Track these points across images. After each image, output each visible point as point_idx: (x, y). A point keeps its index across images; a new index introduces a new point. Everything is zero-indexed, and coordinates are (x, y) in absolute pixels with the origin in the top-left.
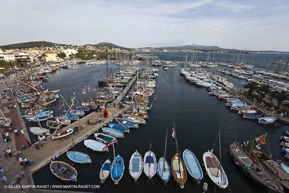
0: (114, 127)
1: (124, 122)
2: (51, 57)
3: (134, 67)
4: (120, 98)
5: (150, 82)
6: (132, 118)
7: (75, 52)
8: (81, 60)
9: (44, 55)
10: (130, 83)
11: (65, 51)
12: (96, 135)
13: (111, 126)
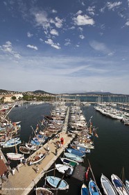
0: (72, 153)
1: (78, 148)
2: (8, 99)
6: (82, 145)
7: (22, 96)
8: (26, 101)
11: (16, 95)
12: (62, 160)
13: (70, 151)
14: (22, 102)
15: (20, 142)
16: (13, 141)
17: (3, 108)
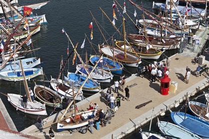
15: (40, 72)
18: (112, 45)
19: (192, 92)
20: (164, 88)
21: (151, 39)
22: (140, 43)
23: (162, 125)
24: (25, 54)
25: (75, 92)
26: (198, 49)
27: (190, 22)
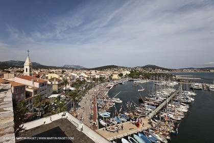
0: (141, 137)
1: (150, 136)
2: (115, 76)
3: (170, 89)
4: (151, 115)
5: (182, 107)
6: (156, 135)
7: (129, 73)
9: (112, 75)
10: (163, 104)
11: (123, 72)
12: (129, 138)
13: (140, 135)
14: (128, 79)
15: (109, 116)
16: (106, 113)
17: (109, 85)
18: (128, 112)
19: (146, 128)
20: (138, 125)
21: (138, 112)
22: (135, 113)
23: (135, 136)
24: (107, 111)
25: (115, 122)
26: (150, 117)
27: (150, 110)
